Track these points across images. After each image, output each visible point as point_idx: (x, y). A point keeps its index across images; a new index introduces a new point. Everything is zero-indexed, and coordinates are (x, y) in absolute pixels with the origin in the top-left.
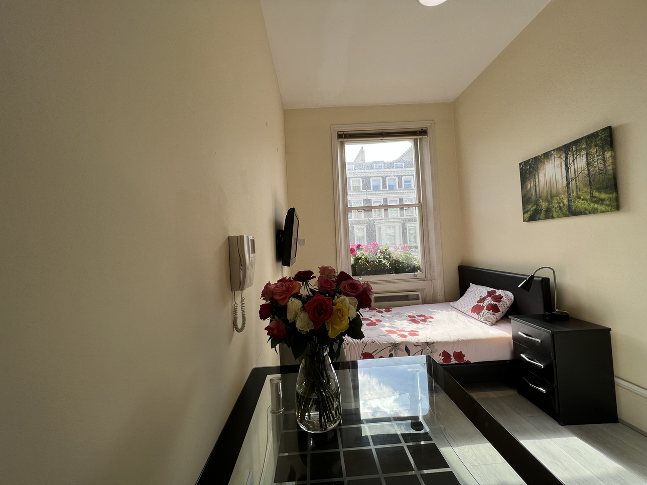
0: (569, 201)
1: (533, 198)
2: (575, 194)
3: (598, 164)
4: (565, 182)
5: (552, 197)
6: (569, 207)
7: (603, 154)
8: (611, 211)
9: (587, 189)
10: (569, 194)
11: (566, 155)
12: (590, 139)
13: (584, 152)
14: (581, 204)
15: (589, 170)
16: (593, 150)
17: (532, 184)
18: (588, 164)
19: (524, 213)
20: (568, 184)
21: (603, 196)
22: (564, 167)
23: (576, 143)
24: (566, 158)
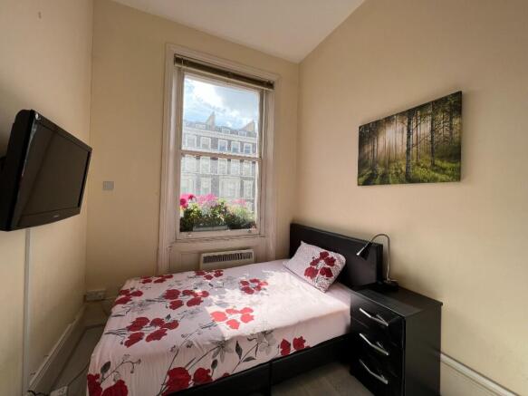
0: (407, 168)
1: (370, 162)
2: (414, 161)
3: (443, 131)
4: (406, 148)
5: (390, 162)
6: (407, 174)
7: (451, 120)
8: (452, 181)
9: (429, 157)
10: (408, 161)
11: (410, 120)
12: (437, 104)
13: (429, 118)
14: (420, 172)
15: (432, 137)
16: (440, 116)
17: (371, 148)
18: (432, 130)
19: (359, 177)
20: (408, 150)
21: (445, 165)
22: (406, 132)
23: (421, 108)
24: (409, 123)
